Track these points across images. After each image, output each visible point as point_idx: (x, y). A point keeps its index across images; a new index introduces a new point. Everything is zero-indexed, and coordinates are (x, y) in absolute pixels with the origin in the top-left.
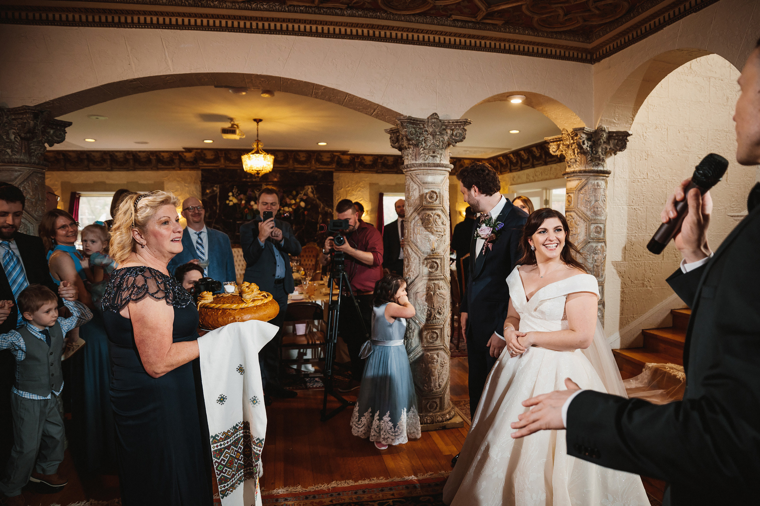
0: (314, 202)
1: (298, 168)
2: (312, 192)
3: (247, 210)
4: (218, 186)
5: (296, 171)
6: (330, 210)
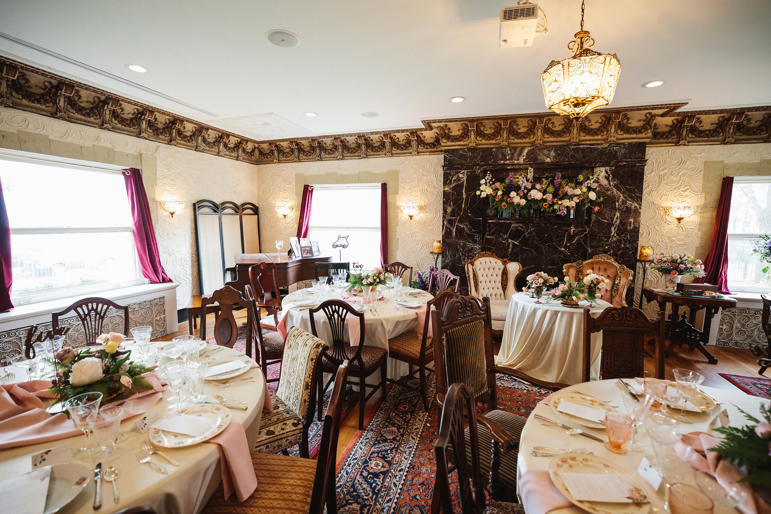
0: (609, 193)
1: (586, 140)
2: (607, 178)
3: (504, 203)
4: (466, 171)
5: (581, 146)
6: (636, 205)
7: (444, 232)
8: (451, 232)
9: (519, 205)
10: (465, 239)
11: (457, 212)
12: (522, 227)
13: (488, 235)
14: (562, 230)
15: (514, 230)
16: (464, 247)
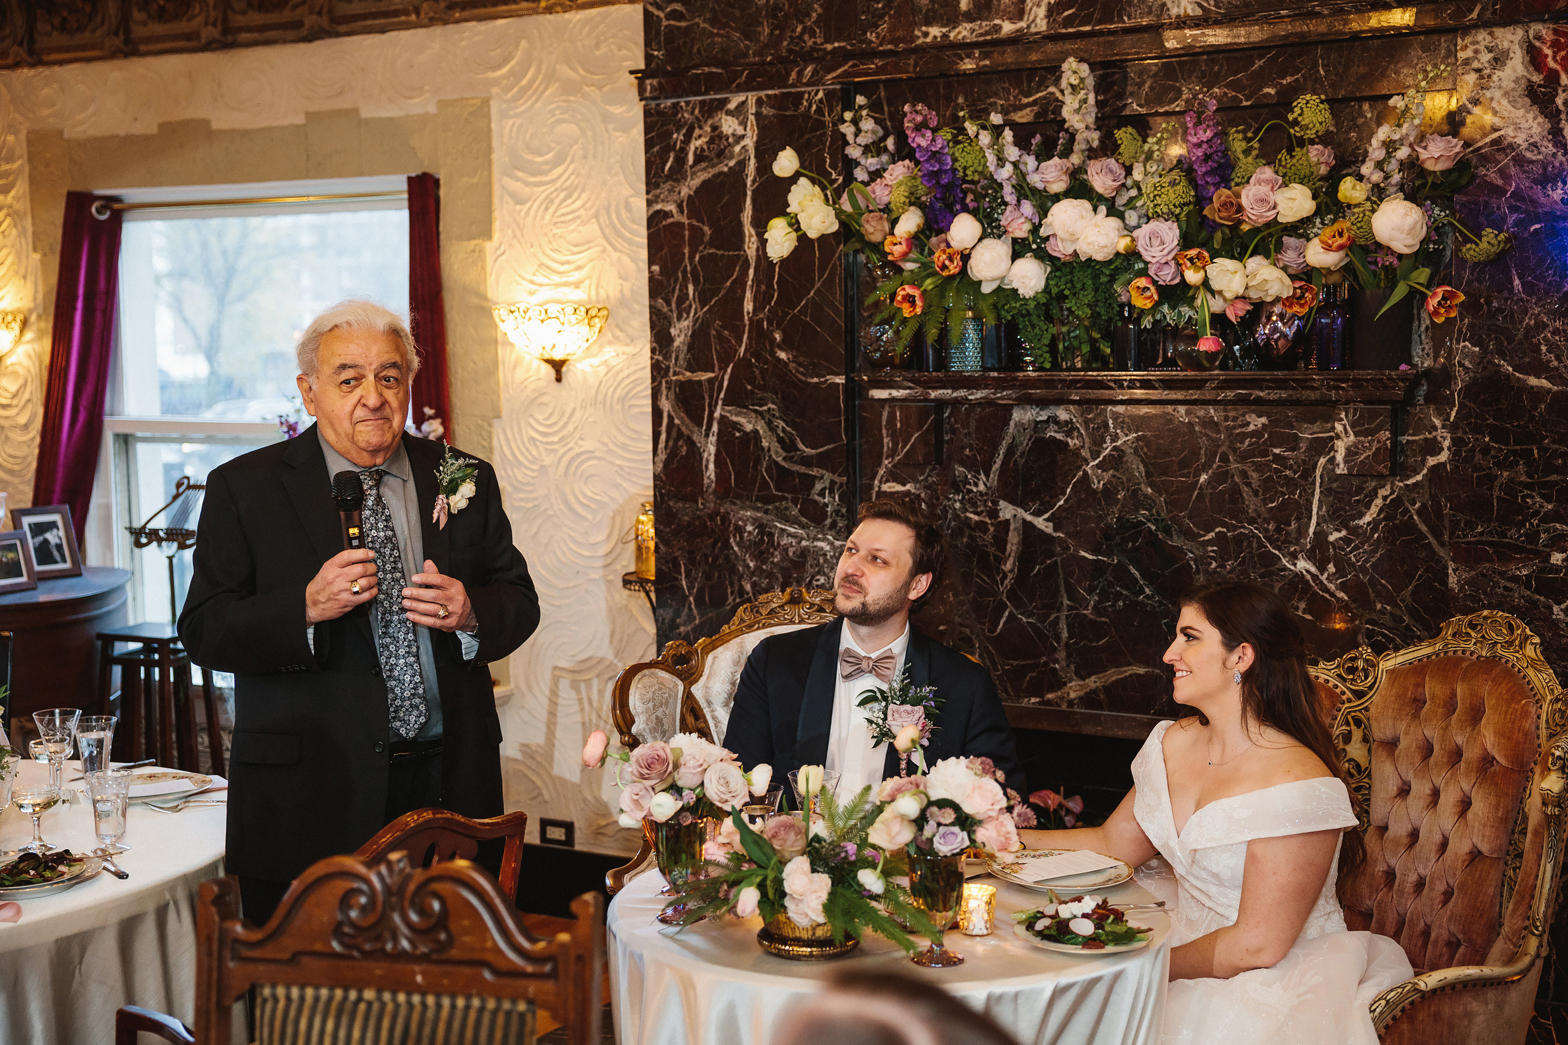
4: (752, 97)
7: (662, 456)
8: (695, 453)
9: (1005, 294)
10: (768, 500)
11: (720, 338)
12: (1069, 428)
13: (893, 476)
14: (1293, 443)
15: (1025, 443)
16: (764, 545)
